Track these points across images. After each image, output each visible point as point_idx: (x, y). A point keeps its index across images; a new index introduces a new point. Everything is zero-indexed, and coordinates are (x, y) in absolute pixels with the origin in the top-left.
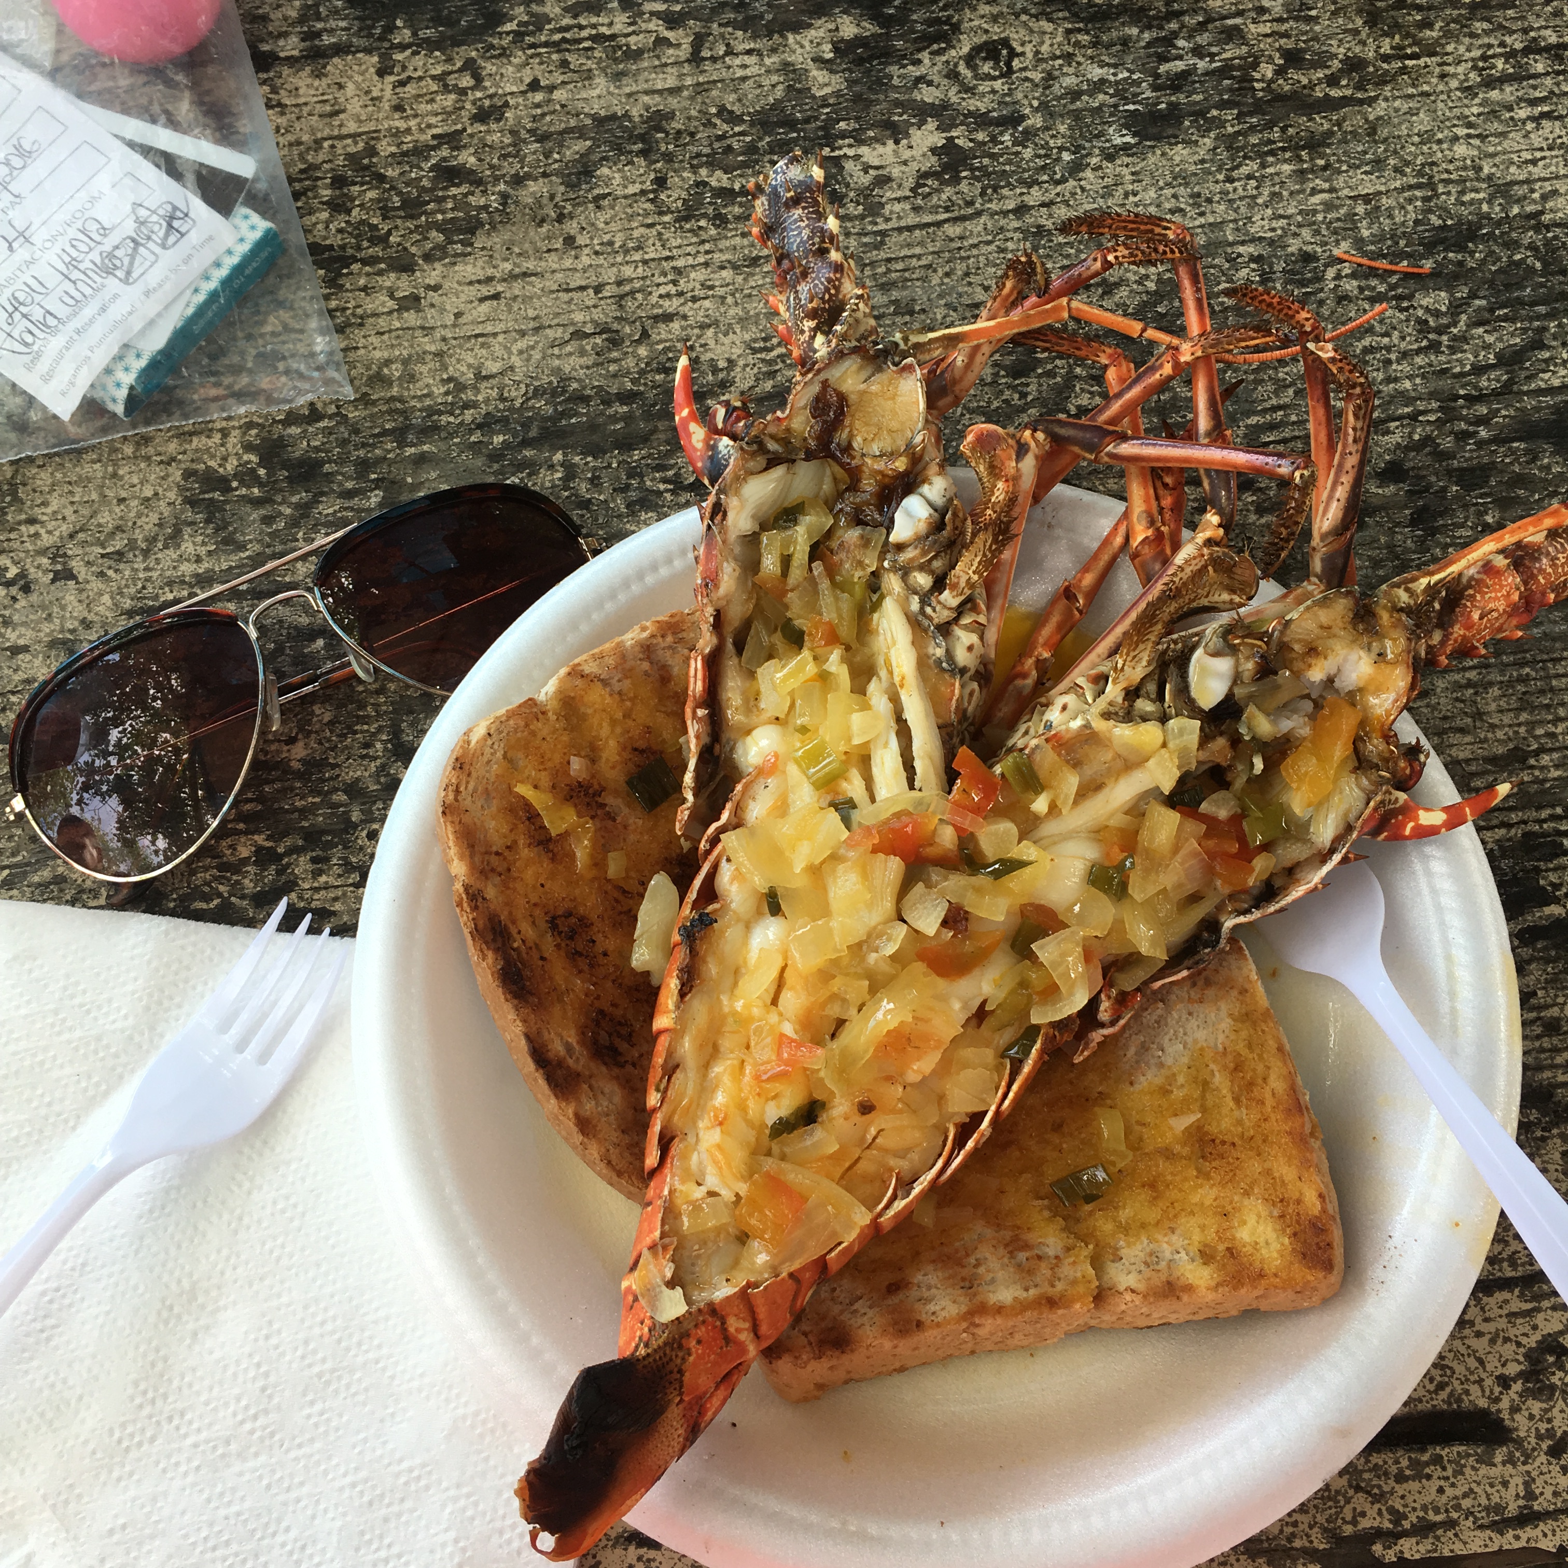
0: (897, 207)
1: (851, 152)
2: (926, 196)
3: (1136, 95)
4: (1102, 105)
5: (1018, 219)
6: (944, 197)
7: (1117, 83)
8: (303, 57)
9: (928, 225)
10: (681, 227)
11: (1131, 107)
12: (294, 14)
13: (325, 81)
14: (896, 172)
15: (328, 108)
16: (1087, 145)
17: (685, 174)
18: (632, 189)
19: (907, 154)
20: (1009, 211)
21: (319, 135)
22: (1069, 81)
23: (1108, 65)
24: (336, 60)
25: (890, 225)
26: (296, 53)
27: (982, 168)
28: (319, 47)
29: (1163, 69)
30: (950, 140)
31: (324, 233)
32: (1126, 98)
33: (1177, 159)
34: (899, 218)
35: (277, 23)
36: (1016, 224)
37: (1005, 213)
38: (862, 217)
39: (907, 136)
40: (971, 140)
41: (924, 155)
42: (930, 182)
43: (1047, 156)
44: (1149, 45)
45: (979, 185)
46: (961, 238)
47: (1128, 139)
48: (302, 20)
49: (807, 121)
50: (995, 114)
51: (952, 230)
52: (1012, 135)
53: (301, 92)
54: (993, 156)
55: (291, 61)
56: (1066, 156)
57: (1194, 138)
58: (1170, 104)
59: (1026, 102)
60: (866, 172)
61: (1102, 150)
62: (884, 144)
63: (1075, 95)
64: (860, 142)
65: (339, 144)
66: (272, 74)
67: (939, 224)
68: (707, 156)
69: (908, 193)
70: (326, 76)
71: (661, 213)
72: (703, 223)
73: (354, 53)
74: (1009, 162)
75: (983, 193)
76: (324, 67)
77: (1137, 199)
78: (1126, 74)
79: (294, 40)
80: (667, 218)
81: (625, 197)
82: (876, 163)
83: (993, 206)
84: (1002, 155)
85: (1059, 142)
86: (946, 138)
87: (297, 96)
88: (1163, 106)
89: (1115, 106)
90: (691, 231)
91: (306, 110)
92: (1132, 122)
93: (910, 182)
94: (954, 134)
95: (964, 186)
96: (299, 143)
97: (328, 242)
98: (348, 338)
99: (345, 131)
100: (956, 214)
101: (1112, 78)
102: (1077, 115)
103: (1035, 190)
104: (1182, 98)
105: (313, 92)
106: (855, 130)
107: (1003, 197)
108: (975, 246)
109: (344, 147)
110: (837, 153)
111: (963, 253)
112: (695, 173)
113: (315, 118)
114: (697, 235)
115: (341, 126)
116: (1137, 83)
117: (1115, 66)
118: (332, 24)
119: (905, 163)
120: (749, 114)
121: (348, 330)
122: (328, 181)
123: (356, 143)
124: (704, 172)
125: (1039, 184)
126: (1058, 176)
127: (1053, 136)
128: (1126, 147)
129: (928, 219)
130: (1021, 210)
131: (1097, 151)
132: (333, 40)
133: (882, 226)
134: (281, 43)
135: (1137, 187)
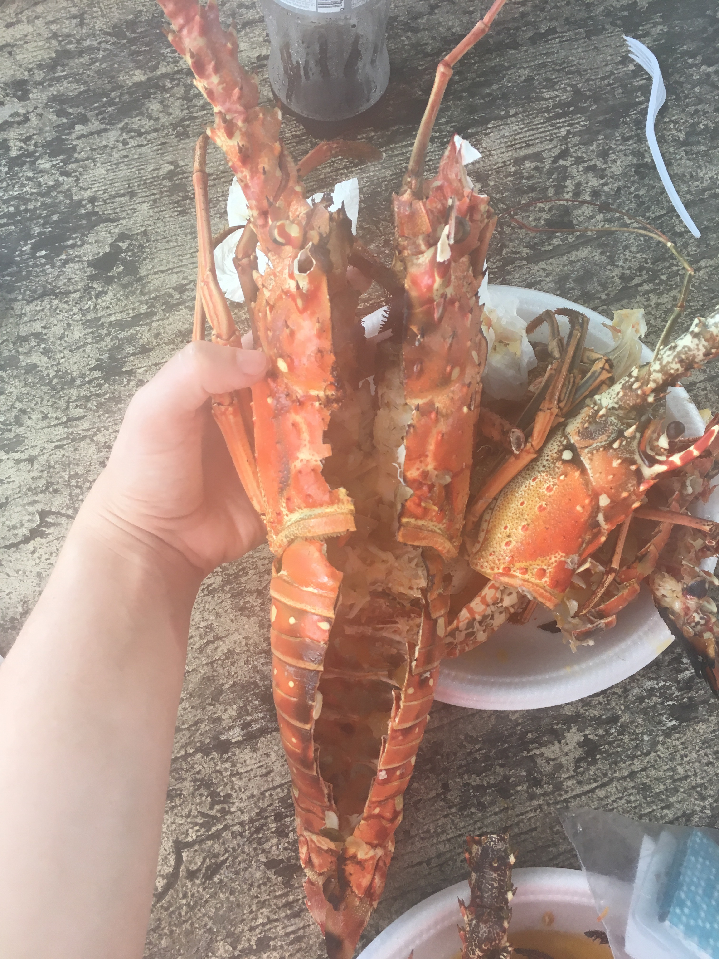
0: (570, 783)
1: (538, 752)
2: (583, 774)
3: (671, 695)
4: (656, 703)
5: (632, 781)
6: (592, 773)
7: (660, 689)
8: (244, 740)
9: (588, 792)
10: (462, 814)
11: (670, 703)
12: (234, 714)
13: (259, 753)
14: (563, 760)
15: (264, 771)
16: (655, 729)
17: (457, 780)
18: (432, 794)
19: (566, 749)
20: (627, 777)
21: (263, 789)
22: (636, 691)
23: (653, 679)
24: (262, 739)
25: (569, 795)
26: (240, 738)
27: (606, 751)
28: (251, 732)
29: (680, 677)
30: (586, 736)
31: (277, 852)
32: (666, 698)
33: (701, 731)
34: (572, 790)
35: (227, 721)
36: (631, 784)
37: (624, 778)
38: (553, 793)
39: (564, 738)
40: (596, 735)
41: (575, 748)
42: (582, 765)
43: (637, 739)
44: (670, 664)
45: (607, 762)
46: (607, 797)
47: (674, 723)
48: (240, 716)
49: (511, 736)
50: (604, 717)
51: (601, 793)
52: (616, 728)
53: (248, 762)
54: (610, 743)
55: (239, 744)
56: (646, 738)
57: (706, 717)
58: (689, 698)
59: (617, 707)
60: (549, 764)
61: (663, 731)
62: (553, 744)
63: (641, 699)
64: (541, 745)
65: (274, 793)
66: (230, 754)
67: (593, 790)
68: (465, 766)
69: (572, 773)
70: (259, 750)
71: (450, 807)
72: (473, 810)
73: (271, 733)
74: (619, 746)
75: (610, 768)
76: (257, 744)
77: (687, 759)
78: (663, 683)
79: (238, 730)
80: (454, 810)
81: (429, 800)
82: (552, 757)
83: (617, 775)
84: (614, 742)
85: (641, 729)
86: (584, 736)
87: (246, 766)
88: (686, 700)
89: (663, 703)
90: (468, 816)
91: (252, 774)
92: (673, 712)
93: (572, 767)
94: (587, 732)
95: (600, 765)
96: (253, 796)
97: (280, 858)
98: (303, 919)
99: (275, 784)
100: (600, 783)
101: (656, 686)
102: (645, 712)
103: (636, 761)
104: (693, 694)
105: (254, 762)
106: (536, 737)
107: (620, 769)
108: (614, 801)
109: (277, 794)
110: (531, 753)
111: (610, 807)
112: (462, 778)
113: (258, 778)
114: (471, 818)
115: (272, 781)
116: (669, 688)
117: (656, 679)
118: (256, 716)
119: (567, 754)
120: (481, 736)
121: (302, 914)
122: (273, 818)
123: (283, 791)
124: (466, 777)
125: (637, 757)
126: (645, 751)
127: (636, 727)
128: (674, 728)
129: (587, 788)
130: (632, 775)
131: (661, 733)
132: (258, 726)
133: (564, 797)
134: (231, 733)
135: (686, 752)
